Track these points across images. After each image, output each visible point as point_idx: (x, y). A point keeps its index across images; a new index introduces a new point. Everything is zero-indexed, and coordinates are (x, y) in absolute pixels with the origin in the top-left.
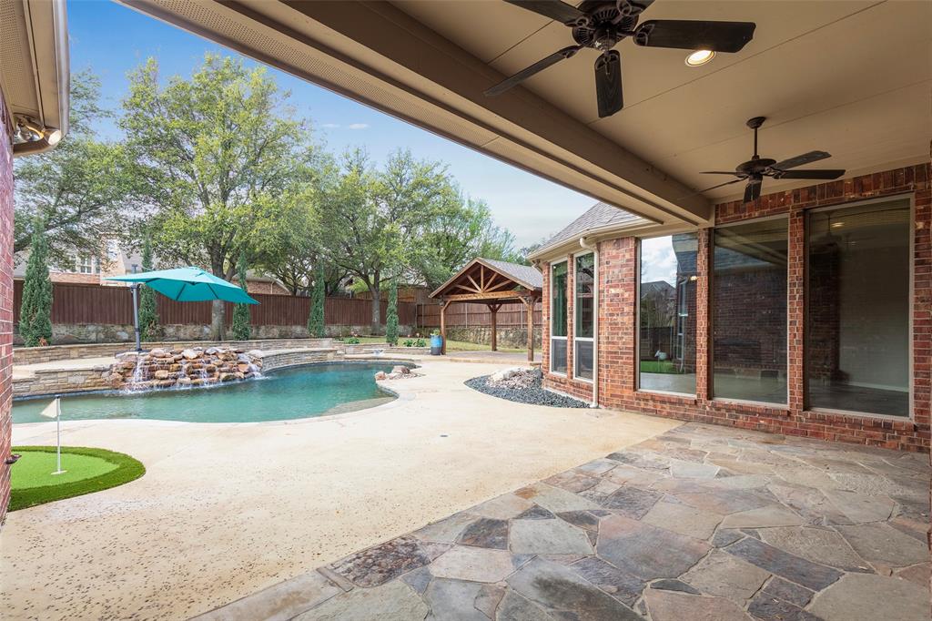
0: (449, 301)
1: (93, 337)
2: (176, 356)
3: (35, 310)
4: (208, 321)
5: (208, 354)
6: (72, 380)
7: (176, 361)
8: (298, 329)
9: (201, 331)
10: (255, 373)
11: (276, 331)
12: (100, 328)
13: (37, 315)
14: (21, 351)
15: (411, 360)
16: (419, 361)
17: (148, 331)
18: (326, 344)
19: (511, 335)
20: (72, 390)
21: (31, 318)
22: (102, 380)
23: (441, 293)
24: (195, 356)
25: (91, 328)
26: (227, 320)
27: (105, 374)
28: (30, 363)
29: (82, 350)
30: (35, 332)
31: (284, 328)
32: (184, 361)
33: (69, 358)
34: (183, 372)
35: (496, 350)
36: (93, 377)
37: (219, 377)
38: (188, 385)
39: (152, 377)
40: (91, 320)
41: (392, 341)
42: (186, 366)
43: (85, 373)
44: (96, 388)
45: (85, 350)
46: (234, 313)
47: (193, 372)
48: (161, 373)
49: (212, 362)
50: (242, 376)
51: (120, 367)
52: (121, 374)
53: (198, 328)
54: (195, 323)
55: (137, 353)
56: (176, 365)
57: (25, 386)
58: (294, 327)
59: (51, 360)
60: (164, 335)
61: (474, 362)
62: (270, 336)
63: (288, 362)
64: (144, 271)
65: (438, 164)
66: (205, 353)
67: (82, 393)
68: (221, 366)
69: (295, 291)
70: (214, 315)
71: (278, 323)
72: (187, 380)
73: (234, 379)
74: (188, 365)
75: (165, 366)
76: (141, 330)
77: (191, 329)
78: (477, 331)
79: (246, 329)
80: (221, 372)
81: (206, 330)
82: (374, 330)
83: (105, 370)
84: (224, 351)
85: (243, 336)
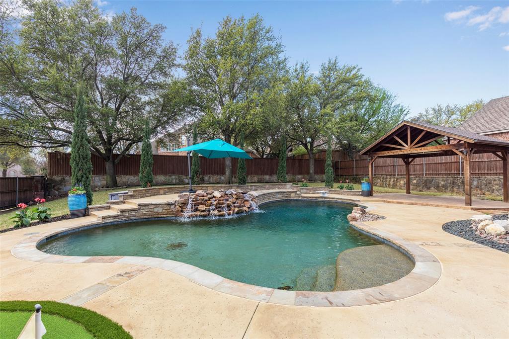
0: (376, 156)
1: (174, 181)
2: (210, 196)
3: (145, 168)
4: (223, 173)
5: (227, 195)
6: (156, 210)
7: (209, 199)
8: (267, 177)
9: (220, 178)
10: (254, 208)
11: (256, 178)
12: (177, 177)
13: (146, 170)
14: (136, 191)
15: (351, 200)
16: (359, 201)
17: (196, 179)
18: (288, 188)
19: (415, 181)
20: (156, 216)
21: (144, 172)
22: (171, 210)
23: (368, 151)
24: (220, 196)
25: (173, 177)
26: (233, 172)
27: (172, 207)
28: (141, 198)
29: (165, 190)
30: (145, 179)
31: (260, 177)
32: (214, 199)
33: (159, 194)
34: (214, 207)
35: (410, 193)
36: (166, 208)
37: (234, 210)
38: (216, 216)
39: (196, 210)
40: (173, 173)
41: (329, 184)
42: (215, 203)
43: (163, 206)
44: (168, 215)
45: (166, 189)
46: (238, 168)
47: (218, 207)
48: (201, 207)
49: (230, 200)
50: (247, 210)
51: (180, 202)
52: (180, 207)
53: (219, 177)
54: (218, 174)
55: (188, 193)
56: (209, 202)
57: (133, 213)
58: (265, 176)
59: (151, 196)
60: (203, 180)
61: (406, 204)
62: (253, 181)
63: (269, 199)
64: (194, 144)
65: (354, 68)
66: (225, 194)
67: (161, 219)
68: (234, 203)
69: (263, 156)
70: (226, 169)
71: (257, 174)
72: (216, 212)
73: (242, 212)
74: (216, 202)
75: (204, 202)
76: (192, 178)
77: (215, 178)
78: (383, 178)
79: (244, 178)
80: (235, 207)
81: (222, 178)
82: (311, 177)
83: (172, 205)
84: (235, 193)
85: (243, 182)
